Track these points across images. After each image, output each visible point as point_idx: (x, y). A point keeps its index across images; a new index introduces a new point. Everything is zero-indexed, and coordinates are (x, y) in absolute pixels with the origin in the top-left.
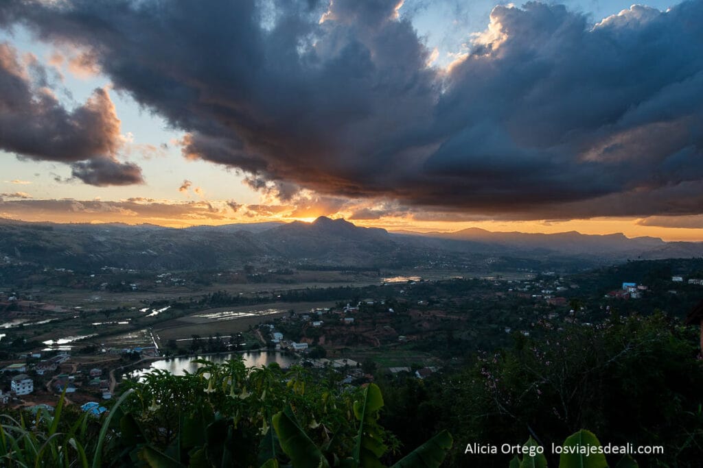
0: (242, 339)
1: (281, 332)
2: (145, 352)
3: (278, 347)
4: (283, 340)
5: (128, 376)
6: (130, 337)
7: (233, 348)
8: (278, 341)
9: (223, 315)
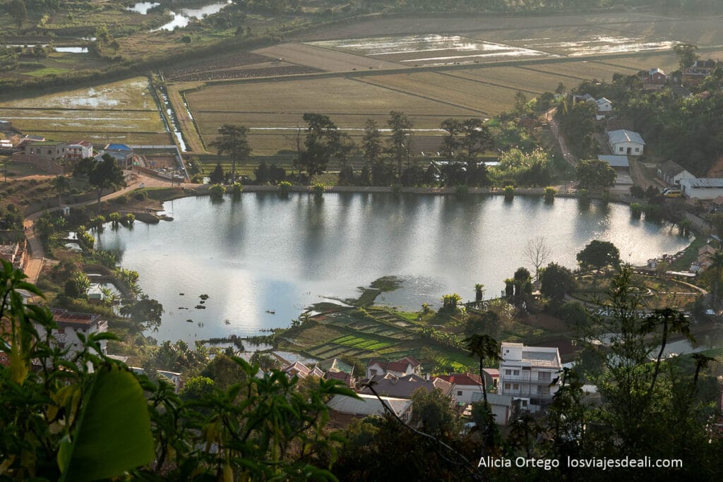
0: (486, 142)
1: (636, 129)
2: (139, 162)
3: (623, 183)
4: (641, 159)
5: (85, 243)
6: (93, 103)
7: (452, 174)
8: (624, 162)
9: (425, 45)
